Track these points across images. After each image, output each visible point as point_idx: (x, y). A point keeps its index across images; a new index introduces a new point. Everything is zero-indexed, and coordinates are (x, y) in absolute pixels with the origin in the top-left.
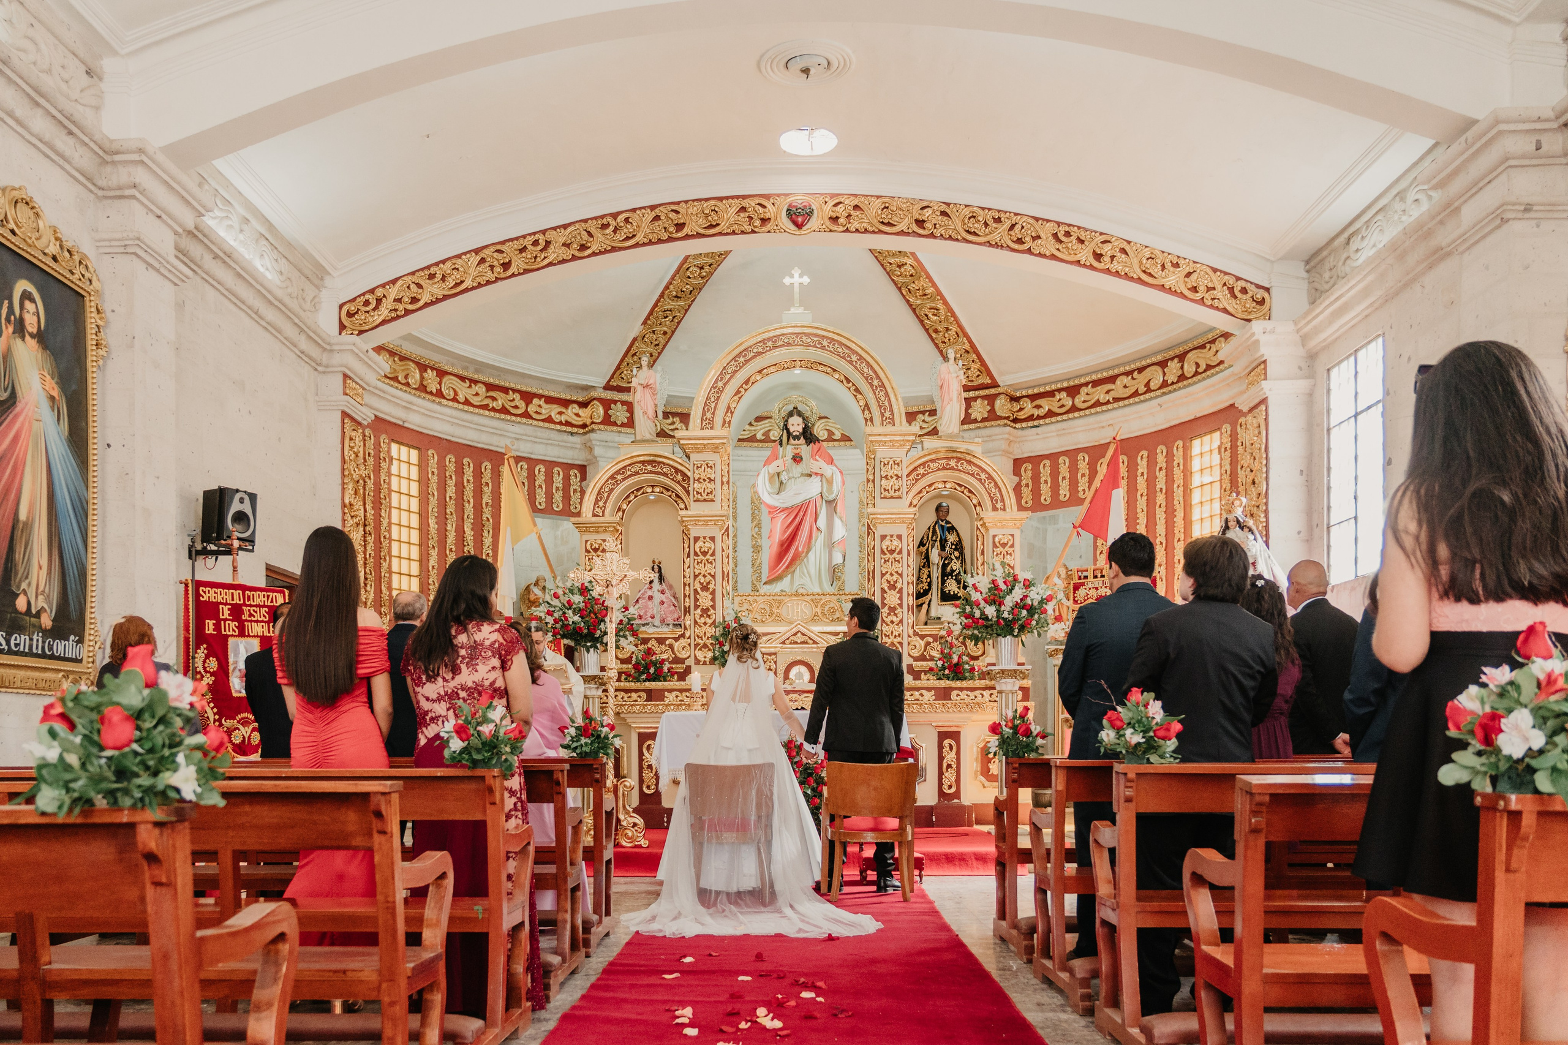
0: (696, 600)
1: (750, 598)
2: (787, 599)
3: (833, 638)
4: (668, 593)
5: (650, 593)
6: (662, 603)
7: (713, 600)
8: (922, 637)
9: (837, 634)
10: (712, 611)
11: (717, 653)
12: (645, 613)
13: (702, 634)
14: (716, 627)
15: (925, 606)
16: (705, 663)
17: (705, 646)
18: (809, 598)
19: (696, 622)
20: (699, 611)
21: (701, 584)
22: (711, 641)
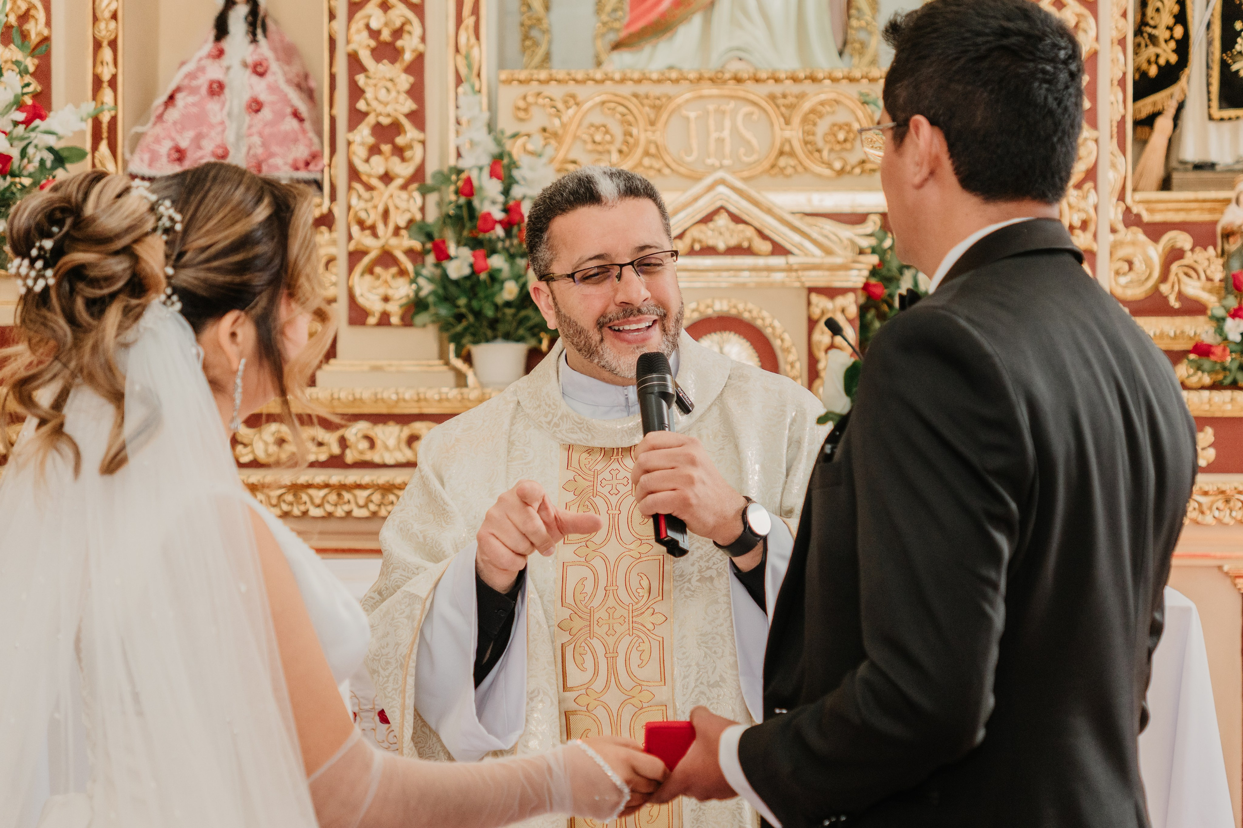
0: (356, 92)
1: (555, 91)
2: (684, 94)
3: (847, 232)
4: (277, 72)
5: (214, 72)
6: (256, 106)
7: (416, 92)
8: (1155, 231)
9: (857, 219)
10: (411, 133)
11: (427, 288)
12: (198, 139)
13: (373, 217)
14: (425, 191)
15: (1163, 125)
16: (384, 320)
17: (387, 258)
18: (757, 92)
19: (354, 174)
20: (364, 134)
21: (374, 34)
22: (409, 242)
